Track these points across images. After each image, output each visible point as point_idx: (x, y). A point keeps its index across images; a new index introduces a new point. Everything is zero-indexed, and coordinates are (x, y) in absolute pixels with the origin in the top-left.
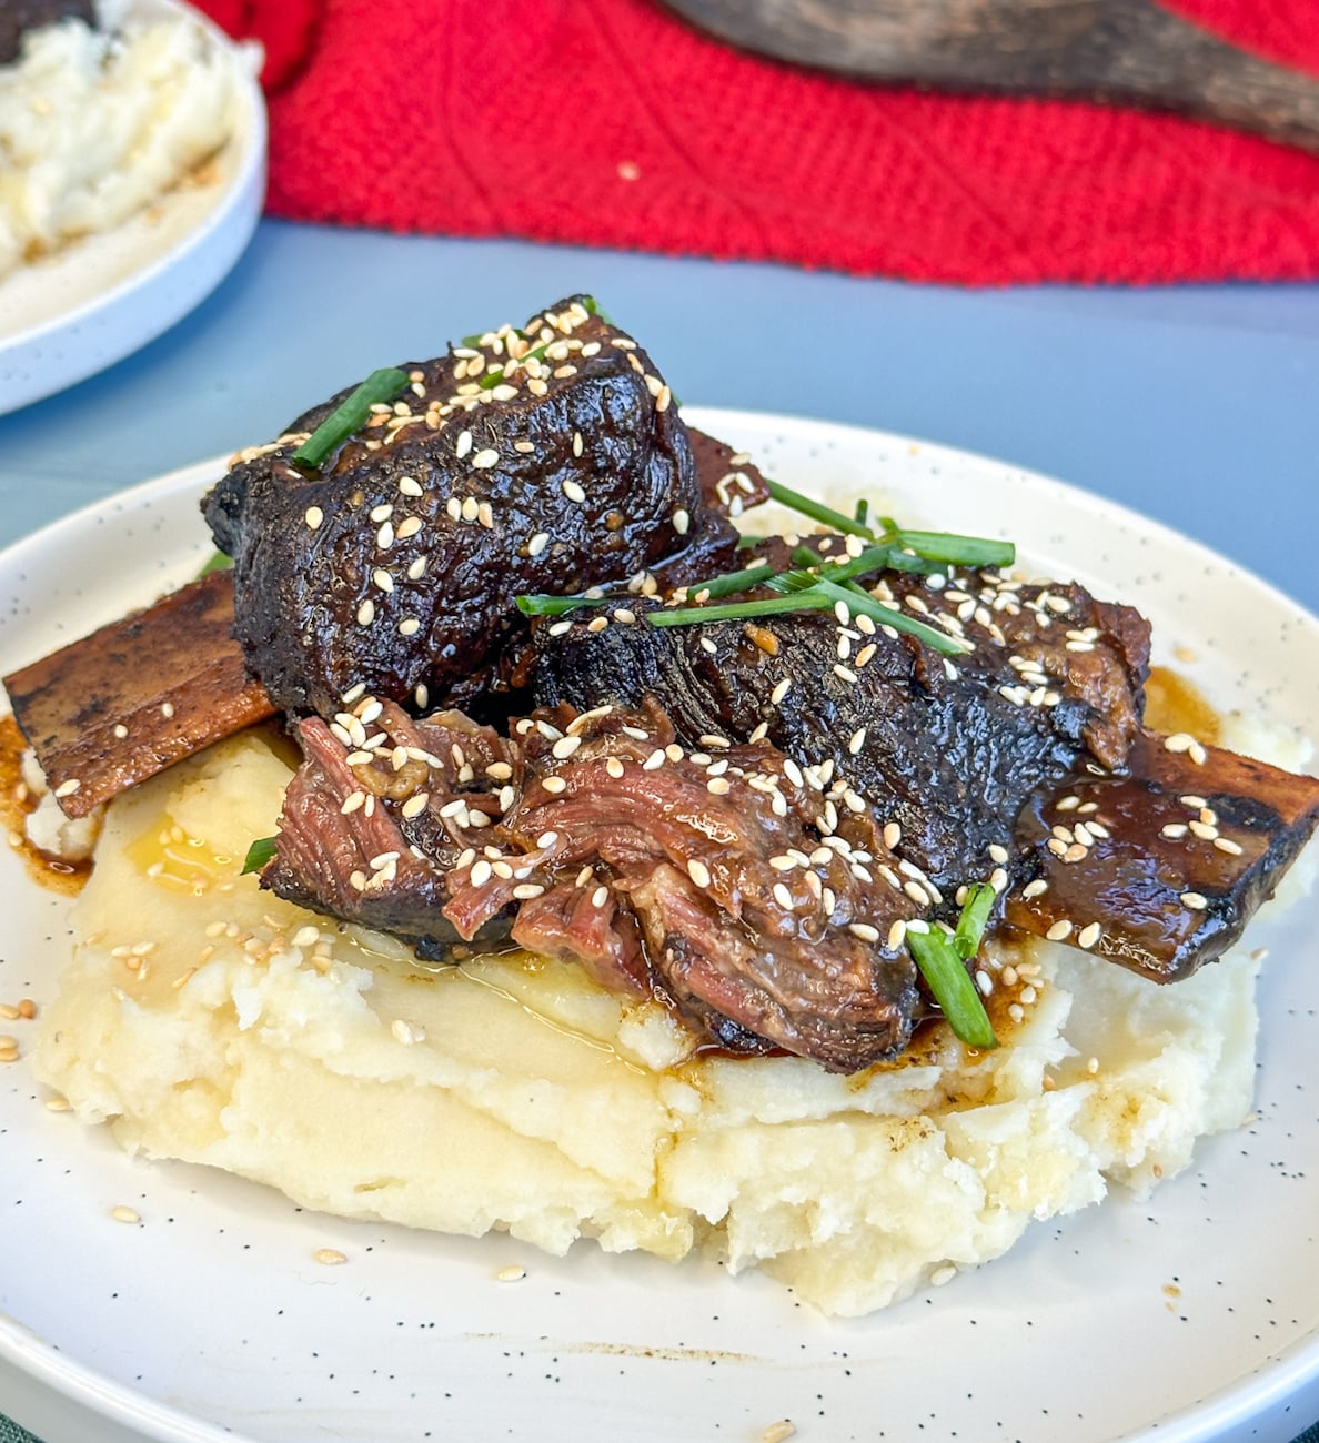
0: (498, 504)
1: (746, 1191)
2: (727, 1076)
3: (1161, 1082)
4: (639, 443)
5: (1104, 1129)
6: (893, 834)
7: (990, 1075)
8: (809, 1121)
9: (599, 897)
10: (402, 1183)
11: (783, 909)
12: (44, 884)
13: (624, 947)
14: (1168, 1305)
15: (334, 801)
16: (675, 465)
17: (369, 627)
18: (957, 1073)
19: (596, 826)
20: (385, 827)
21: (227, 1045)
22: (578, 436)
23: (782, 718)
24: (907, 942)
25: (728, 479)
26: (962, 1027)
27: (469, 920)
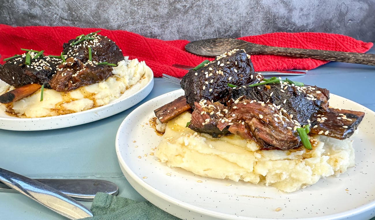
0: (224, 72)
1: (269, 172)
2: (266, 153)
3: (342, 156)
4: (246, 63)
5: (332, 163)
6: (292, 116)
7: (311, 154)
8: (280, 160)
9: (243, 123)
10: (211, 170)
11: (276, 122)
12: (159, 135)
13: (248, 131)
14: (347, 192)
15: (199, 113)
16: (251, 68)
17: (204, 90)
18: (305, 154)
19: (242, 114)
20: (207, 116)
21: (183, 149)
22: (236, 61)
23: (272, 98)
24: (297, 130)
25: (258, 76)
26: (306, 146)
27: (221, 128)
